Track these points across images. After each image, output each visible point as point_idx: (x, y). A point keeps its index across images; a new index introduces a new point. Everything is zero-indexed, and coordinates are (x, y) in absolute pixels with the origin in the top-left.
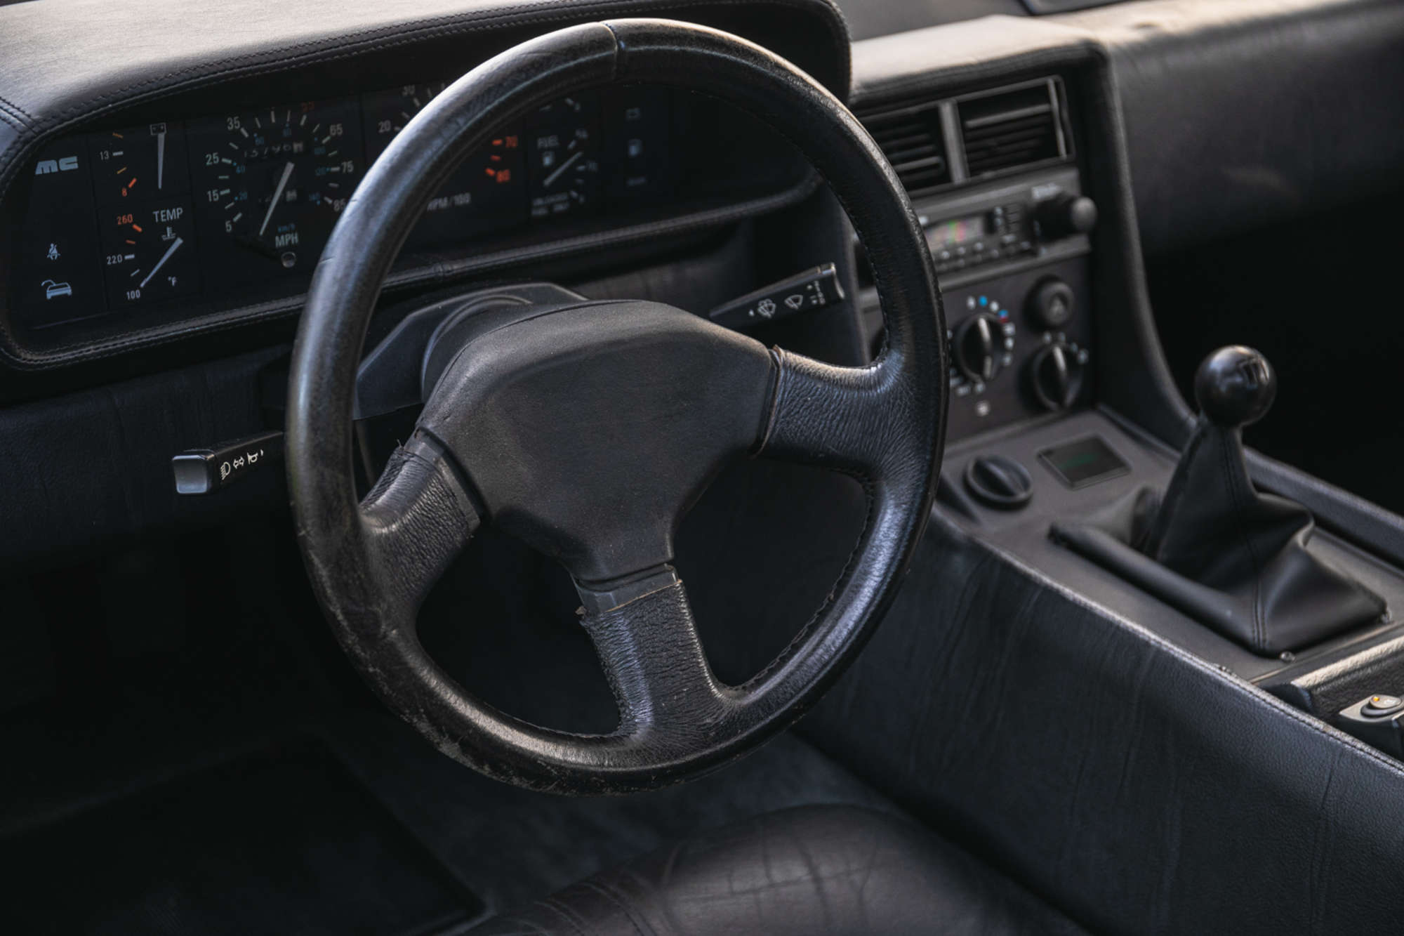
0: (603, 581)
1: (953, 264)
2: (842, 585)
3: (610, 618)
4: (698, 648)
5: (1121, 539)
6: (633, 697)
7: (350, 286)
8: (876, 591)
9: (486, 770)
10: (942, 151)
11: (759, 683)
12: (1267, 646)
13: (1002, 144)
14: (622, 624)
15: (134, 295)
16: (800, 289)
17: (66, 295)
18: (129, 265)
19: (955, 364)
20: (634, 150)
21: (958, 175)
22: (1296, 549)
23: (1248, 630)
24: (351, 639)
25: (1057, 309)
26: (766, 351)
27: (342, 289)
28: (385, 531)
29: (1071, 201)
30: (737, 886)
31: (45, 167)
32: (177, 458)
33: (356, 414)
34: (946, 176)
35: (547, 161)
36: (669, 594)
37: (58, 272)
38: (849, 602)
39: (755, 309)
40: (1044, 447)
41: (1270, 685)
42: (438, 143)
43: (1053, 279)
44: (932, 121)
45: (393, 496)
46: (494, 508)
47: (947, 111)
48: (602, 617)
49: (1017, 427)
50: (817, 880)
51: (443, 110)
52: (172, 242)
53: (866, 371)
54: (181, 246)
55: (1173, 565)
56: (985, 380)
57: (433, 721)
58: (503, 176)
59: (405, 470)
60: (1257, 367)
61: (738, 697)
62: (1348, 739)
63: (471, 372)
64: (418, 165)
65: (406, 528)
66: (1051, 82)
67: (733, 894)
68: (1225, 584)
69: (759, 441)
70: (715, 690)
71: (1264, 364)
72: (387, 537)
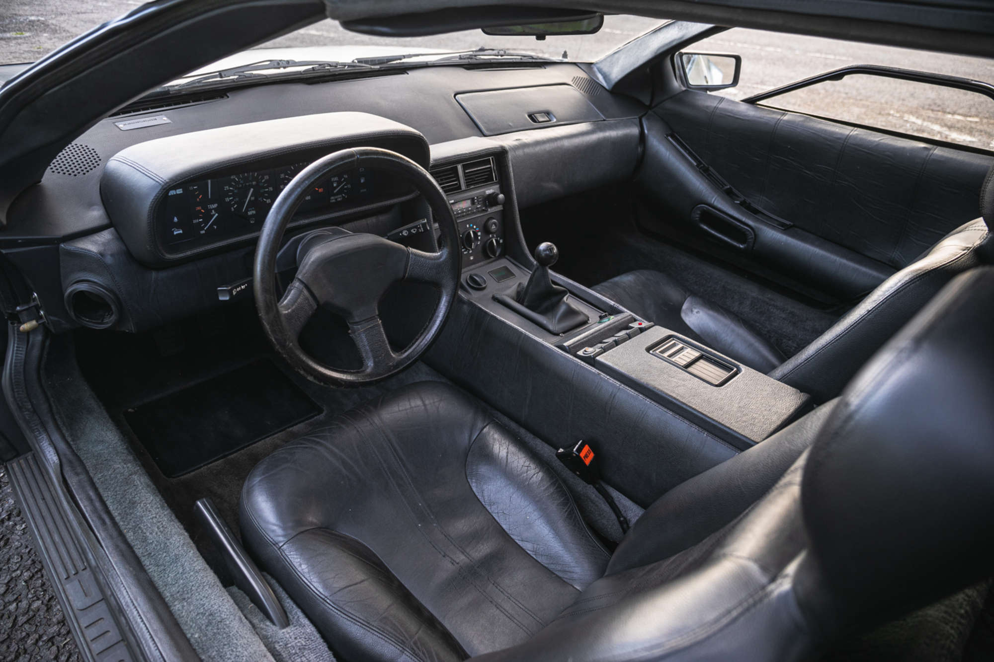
0: (357, 323)
1: (462, 214)
2: (431, 320)
3: (359, 334)
4: (387, 342)
5: (513, 299)
6: (367, 357)
7: (272, 236)
8: (441, 321)
9: (322, 384)
10: (458, 179)
11: (406, 351)
12: (556, 332)
13: (476, 177)
14: (363, 336)
15: (203, 232)
16: (416, 227)
17: (180, 233)
18: (200, 223)
19: (463, 245)
20: (362, 181)
21: (463, 187)
22: (564, 302)
23: (551, 327)
24: (278, 347)
25: (494, 227)
26: (405, 248)
27: (269, 238)
28: (287, 312)
29: (498, 194)
30: (401, 408)
31: (172, 193)
32: (219, 289)
33: (276, 271)
34: (459, 187)
35: (335, 185)
36: (378, 325)
37: (178, 226)
38: (434, 325)
39: (402, 233)
40: (490, 270)
41: (557, 345)
42: (299, 190)
43: (493, 218)
44: (455, 170)
45: (289, 301)
46: (322, 302)
47: (460, 167)
48: (356, 334)
49: (482, 263)
50: (425, 405)
51: (301, 179)
52: (214, 215)
53: (437, 254)
54: (217, 216)
55: (528, 307)
56: (472, 249)
57: (304, 370)
58: (321, 190)
59: (292, 292)
60: (553, 248)
61: (400, 356)
62: (579, 361)
63: (312, 260)
64: (293, 197)
65: (293, 311)
66: (491, 158)
67: (399, 411)
68: (543, 313)
69: (404, 276)
70: (392, 354)
71: (555, 248)
72: (287, 314)
